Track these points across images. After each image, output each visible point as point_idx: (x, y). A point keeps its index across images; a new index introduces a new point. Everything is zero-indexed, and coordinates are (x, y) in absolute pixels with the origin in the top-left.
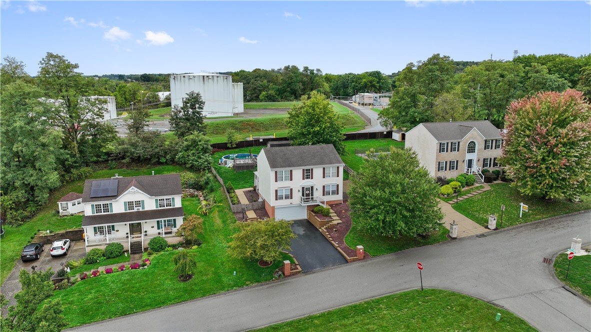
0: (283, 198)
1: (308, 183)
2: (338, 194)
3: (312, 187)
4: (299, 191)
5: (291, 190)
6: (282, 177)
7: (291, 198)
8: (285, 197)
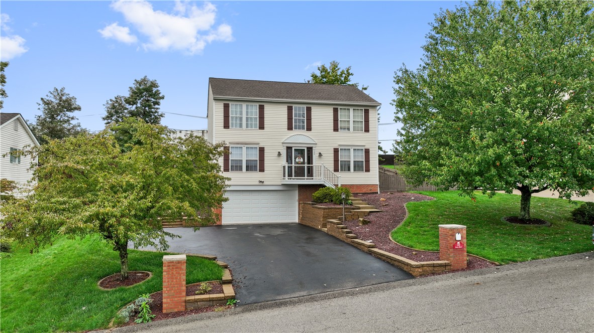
0: (241, 169)
1: (300, 138)
2: (368, 170)
3: (310, 150)
4: (279, 154)
5: (262, 150)
6: (241, 119)
7: (262, 170)
8: (247, 167)
